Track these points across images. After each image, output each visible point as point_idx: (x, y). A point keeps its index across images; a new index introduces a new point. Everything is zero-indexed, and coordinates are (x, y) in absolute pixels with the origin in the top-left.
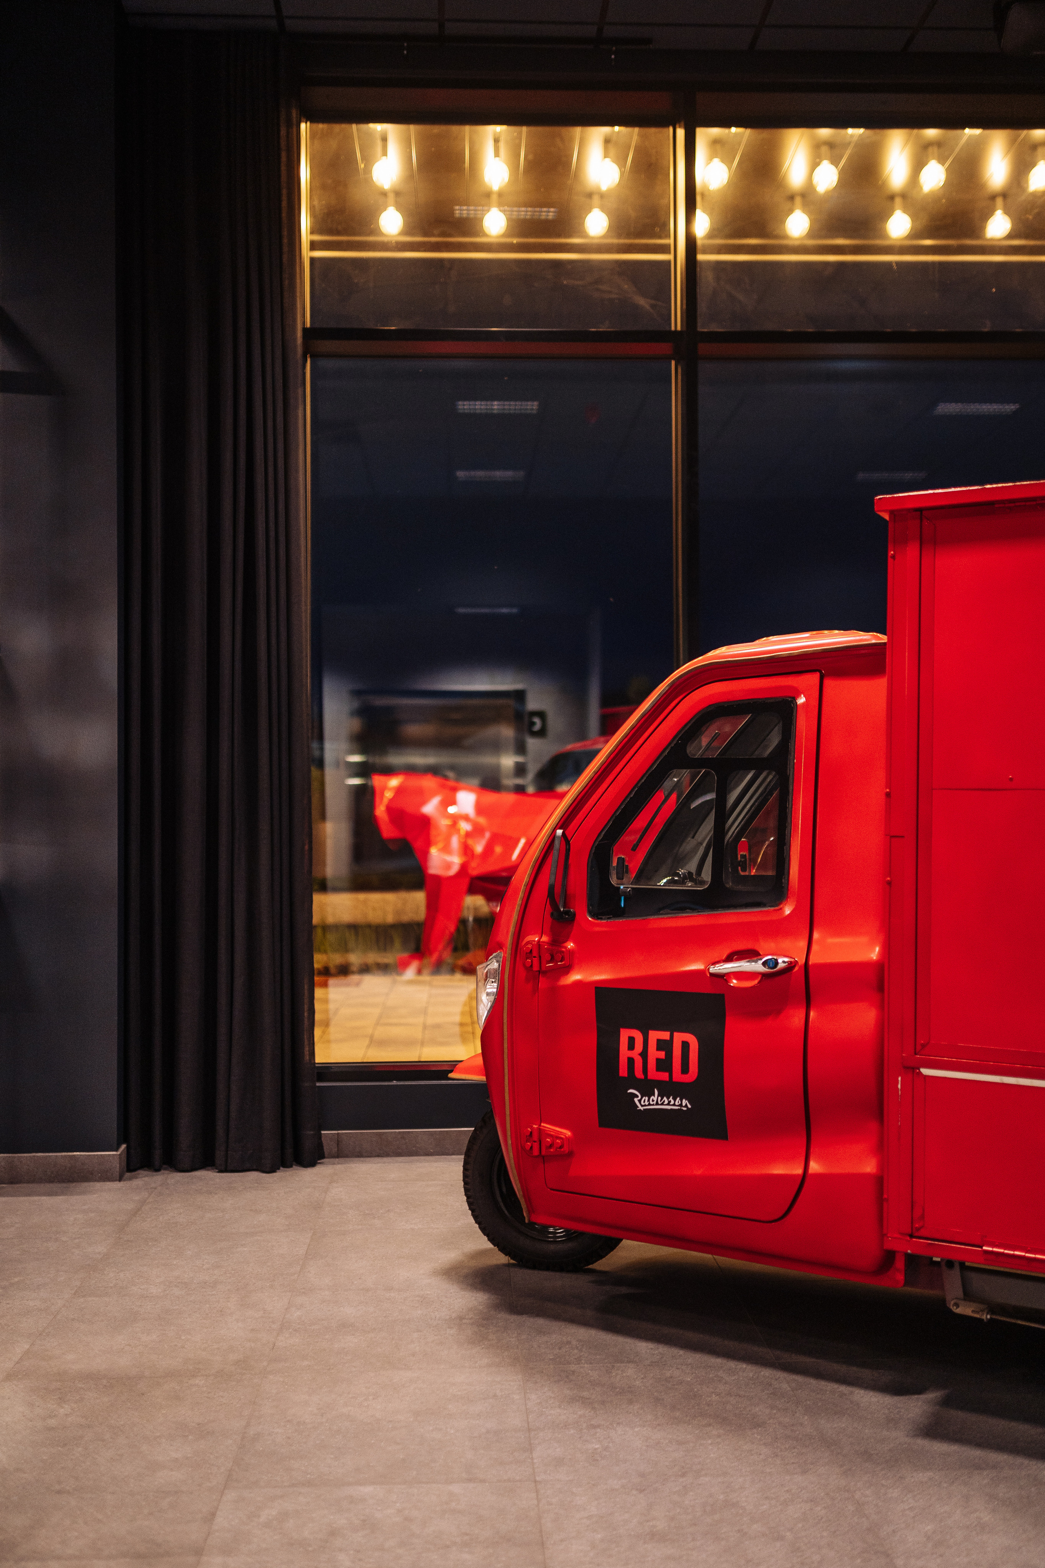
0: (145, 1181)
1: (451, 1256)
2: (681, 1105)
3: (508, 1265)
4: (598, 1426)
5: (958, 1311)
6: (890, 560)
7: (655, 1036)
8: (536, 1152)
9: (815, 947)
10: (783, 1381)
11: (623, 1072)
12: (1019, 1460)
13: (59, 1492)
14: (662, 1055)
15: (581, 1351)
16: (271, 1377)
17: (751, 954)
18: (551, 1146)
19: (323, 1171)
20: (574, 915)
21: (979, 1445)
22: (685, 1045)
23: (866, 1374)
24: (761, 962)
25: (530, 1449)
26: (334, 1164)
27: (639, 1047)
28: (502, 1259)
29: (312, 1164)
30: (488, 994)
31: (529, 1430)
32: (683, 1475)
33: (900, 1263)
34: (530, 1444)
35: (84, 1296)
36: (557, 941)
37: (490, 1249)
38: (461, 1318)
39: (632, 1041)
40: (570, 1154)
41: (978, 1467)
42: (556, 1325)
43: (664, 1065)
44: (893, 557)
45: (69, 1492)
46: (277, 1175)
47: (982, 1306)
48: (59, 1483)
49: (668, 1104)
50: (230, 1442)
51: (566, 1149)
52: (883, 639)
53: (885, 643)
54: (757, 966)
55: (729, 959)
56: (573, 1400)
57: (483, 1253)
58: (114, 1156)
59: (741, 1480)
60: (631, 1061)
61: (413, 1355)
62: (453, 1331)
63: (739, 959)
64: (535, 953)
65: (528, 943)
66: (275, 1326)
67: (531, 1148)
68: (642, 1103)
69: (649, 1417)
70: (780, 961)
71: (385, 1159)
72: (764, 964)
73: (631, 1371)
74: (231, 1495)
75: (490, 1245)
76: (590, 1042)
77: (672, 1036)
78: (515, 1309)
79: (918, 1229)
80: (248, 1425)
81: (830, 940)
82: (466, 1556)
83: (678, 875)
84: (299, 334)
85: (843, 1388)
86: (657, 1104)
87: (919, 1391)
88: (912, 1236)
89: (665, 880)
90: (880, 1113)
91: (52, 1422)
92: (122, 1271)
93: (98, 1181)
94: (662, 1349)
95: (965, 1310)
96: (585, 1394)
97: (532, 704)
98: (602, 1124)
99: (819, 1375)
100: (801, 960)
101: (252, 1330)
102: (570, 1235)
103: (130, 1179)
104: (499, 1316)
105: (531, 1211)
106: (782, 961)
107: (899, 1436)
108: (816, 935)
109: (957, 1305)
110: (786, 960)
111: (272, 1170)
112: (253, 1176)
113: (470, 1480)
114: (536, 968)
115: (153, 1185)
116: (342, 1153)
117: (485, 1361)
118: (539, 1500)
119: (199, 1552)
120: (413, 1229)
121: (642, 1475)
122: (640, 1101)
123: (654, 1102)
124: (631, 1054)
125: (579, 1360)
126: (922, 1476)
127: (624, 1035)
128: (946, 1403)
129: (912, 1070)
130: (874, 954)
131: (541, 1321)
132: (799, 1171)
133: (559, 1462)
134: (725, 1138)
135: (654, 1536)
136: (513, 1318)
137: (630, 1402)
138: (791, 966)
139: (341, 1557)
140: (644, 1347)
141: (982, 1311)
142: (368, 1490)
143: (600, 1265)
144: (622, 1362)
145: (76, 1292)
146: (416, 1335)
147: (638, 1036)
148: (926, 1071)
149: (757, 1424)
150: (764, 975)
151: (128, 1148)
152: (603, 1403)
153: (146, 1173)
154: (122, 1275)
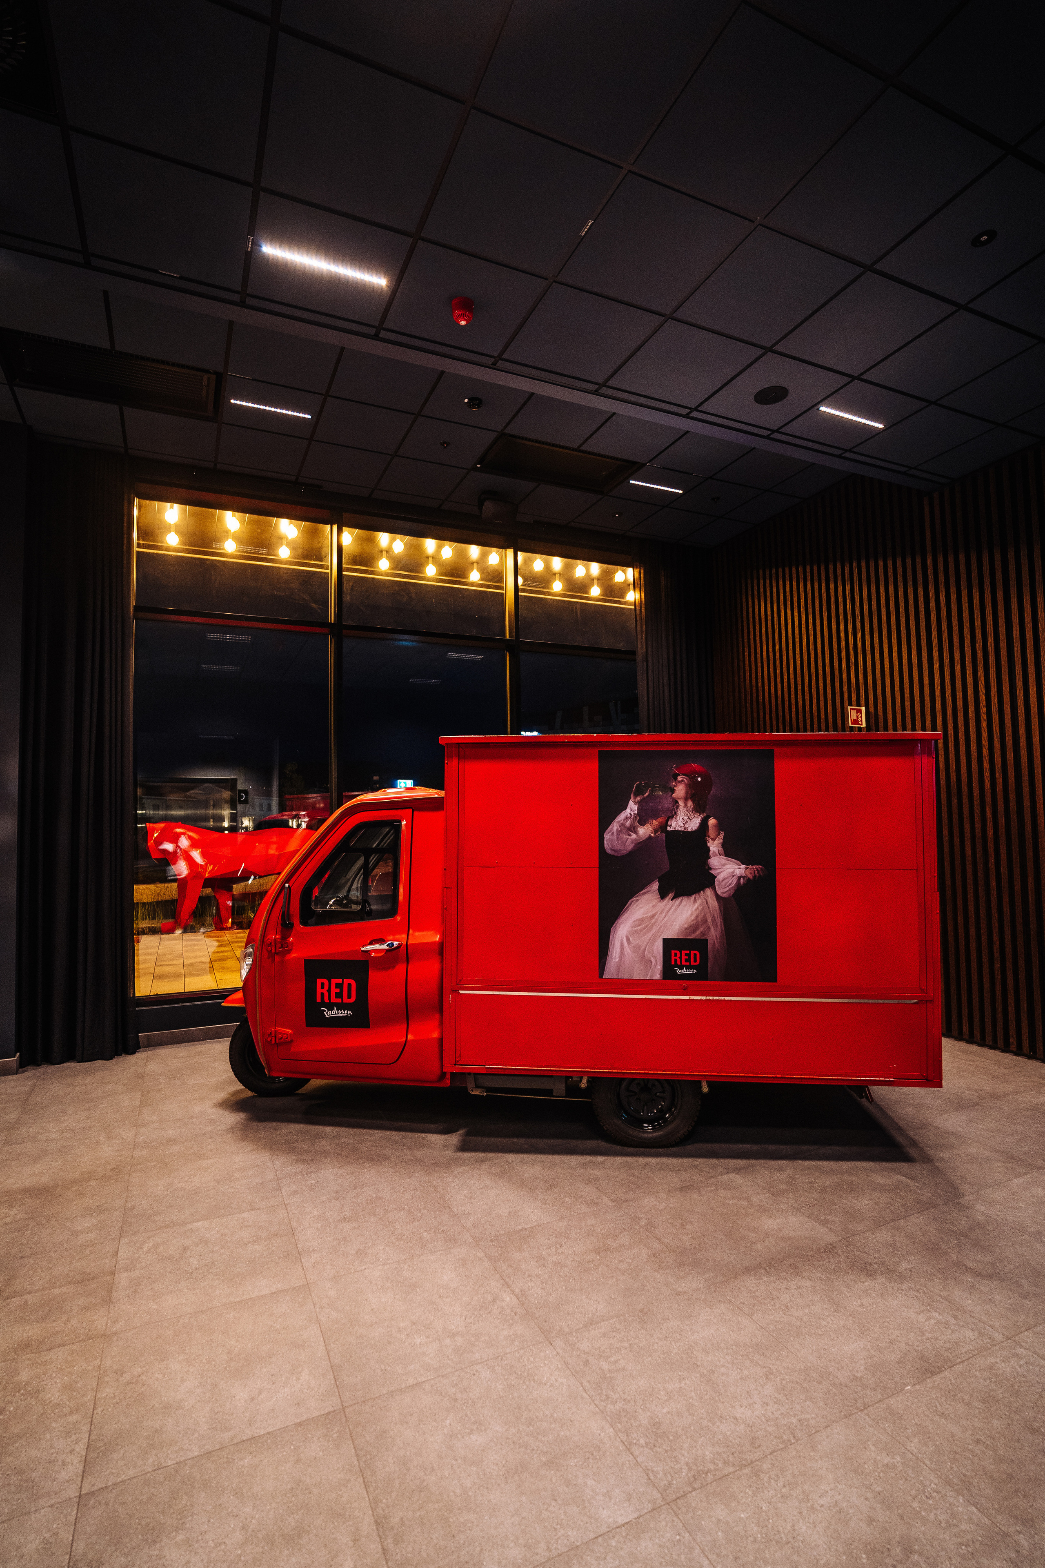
0: (31, 1073)
1: (221, 1095)
2: (347, 1014)
3: (254, 1096)
4: (312, 1172)
5: (472, 1093)
6: (445, 765)
7: (334, 981)
8: (273, 1042)
9: (410, 937)
10: (396, 1136)
11: (319, 1000)
12: (500, 1155)
13: (21, 1257)
14: (338, 990)
15: (298, 1136)
16: (134, 1174)
17: (381, 941)
18: (281, 1038)
19: (140, 1056)
20: (293, 924)
21: (484, 1151)
22: (349, 985)
23: (433, 1126)
24: (386, 945)
25: (280, 1189)
26: (146, 1051)
27: (326, 987)
28: (250, 1094)
29: (134, 1053)
30: (247, 965)
31: (278, 1180)
32: (355, 1188)
33: (448, 1076)
34: (279, 1187)
35: (10, 1145)
36: (284, 937)
37: (243, 1089)
38: (233, 1128)
39: (323, 984)
40: (292, 1041)
41: (483, 1161)
42: (283, 1125)
43: (339, 995)
44: (447, 763)
45: (28, 1256)
46: (114, 1061)
47: (483, 1090)
48: (21, 1252)
49: (341, 1014)
50: (118, 1213)
51: (289, 1039)
52: (442, 794)
53: (443, 797)
54: (385, 947)
55: (371, 944)
56: (297, 1161)
57: (238, 1092)
58: (12, 1060)
59: (382, 1186)
60: (322, 994)
61: (211, 1151)
62: (230, 1136)
63: (376, 943)
64: (273, 944)
65: (269, 939)
66: (130, 1147)
67: (271, 1040)
68: (328, 1014)
69: (336, 1163)
70: (394, 944)
71: (175, 1046)
72: (387, 945)
73: (324, 1142)
74: (124, 1241)
75: (243, 1087)
76: (302, 985)
77: (343, 981)
78: (260, 1119)
79: (458, 1061)
80: (126, 1202)
81: (417, 934)
82: (256, 1247)
83: (339, 897)
84: (132, 609)
85: (423, 1135)
86: (336, 1014)
87: (456, 1131)
88: (455, 1065)
89: (333, 901)
90: (441, 1011)
91: (8, 1220)
92: (30, 1127)
93: (3, 1076)
94: (337, 1129)
95: (476, 1092)
96: (302, 1158)
97: (240, 786)
98: (308, 1024)
99: (412, 1130)
100: (404, 942)
101: (118, 1150)
102: (286, 1079)
103: (23, 1072)
104: (253, 1124)
105: (269, 1071)
106: (396, 943)
107: (449, 1153)
108: (411, 932)
109: (472, 1091)
110: (397, 943)
111: (110, 1058)
112: (99, 1063)
113: (252, 1210)
114: (273, 951)
115: (38, 1075)
116: (152, 1044)
117: (250, 1148)
118: (288, 1213)
119: (113, 1273)
120: (198, 1084)
121: (337, 1192)
122: (327, 1013)
123: (335, 1013)
124: (322, 991)
125: (297, 1141)
126: (460, 1170)
127: (319, 981)
128: (468, 1134)
129: (455, 991)
130: (437, 938)
131: (275, 1124)
132: (404, 1039)
133: (295, 1193)
134: (369, 1027)
135: (345, 1219)
136: (259, 1124)
137: (326, 1157)
138: (399, 946)
139: (192, 1260)
140: (328, 1129)
141: (483, 1092)
142: (200, 1224)
143: (300, 1091)
144: (318, 1138)
145: (4, 1143)
146: (210, 1140)
147: (326, 981)
148: (461, 992)
149: (386, 1158)
150: (387, 950)
151: (20, 1056)
152: (312, 1160)
153: (32, 1068)
154: (31, 1129)
